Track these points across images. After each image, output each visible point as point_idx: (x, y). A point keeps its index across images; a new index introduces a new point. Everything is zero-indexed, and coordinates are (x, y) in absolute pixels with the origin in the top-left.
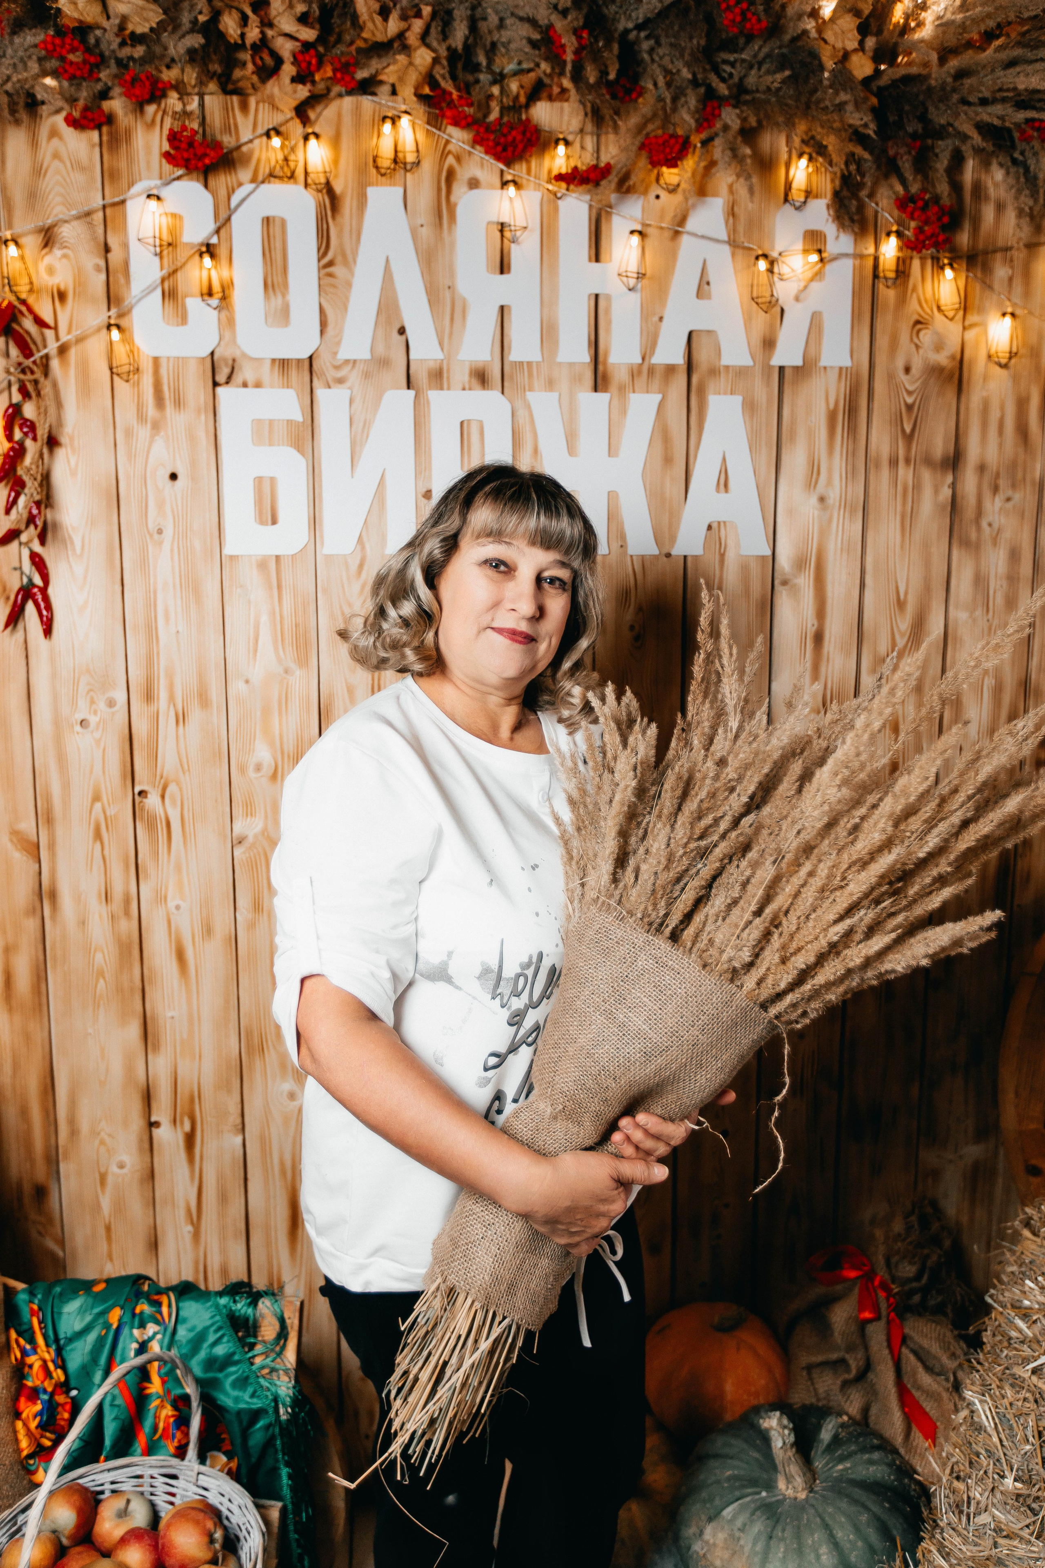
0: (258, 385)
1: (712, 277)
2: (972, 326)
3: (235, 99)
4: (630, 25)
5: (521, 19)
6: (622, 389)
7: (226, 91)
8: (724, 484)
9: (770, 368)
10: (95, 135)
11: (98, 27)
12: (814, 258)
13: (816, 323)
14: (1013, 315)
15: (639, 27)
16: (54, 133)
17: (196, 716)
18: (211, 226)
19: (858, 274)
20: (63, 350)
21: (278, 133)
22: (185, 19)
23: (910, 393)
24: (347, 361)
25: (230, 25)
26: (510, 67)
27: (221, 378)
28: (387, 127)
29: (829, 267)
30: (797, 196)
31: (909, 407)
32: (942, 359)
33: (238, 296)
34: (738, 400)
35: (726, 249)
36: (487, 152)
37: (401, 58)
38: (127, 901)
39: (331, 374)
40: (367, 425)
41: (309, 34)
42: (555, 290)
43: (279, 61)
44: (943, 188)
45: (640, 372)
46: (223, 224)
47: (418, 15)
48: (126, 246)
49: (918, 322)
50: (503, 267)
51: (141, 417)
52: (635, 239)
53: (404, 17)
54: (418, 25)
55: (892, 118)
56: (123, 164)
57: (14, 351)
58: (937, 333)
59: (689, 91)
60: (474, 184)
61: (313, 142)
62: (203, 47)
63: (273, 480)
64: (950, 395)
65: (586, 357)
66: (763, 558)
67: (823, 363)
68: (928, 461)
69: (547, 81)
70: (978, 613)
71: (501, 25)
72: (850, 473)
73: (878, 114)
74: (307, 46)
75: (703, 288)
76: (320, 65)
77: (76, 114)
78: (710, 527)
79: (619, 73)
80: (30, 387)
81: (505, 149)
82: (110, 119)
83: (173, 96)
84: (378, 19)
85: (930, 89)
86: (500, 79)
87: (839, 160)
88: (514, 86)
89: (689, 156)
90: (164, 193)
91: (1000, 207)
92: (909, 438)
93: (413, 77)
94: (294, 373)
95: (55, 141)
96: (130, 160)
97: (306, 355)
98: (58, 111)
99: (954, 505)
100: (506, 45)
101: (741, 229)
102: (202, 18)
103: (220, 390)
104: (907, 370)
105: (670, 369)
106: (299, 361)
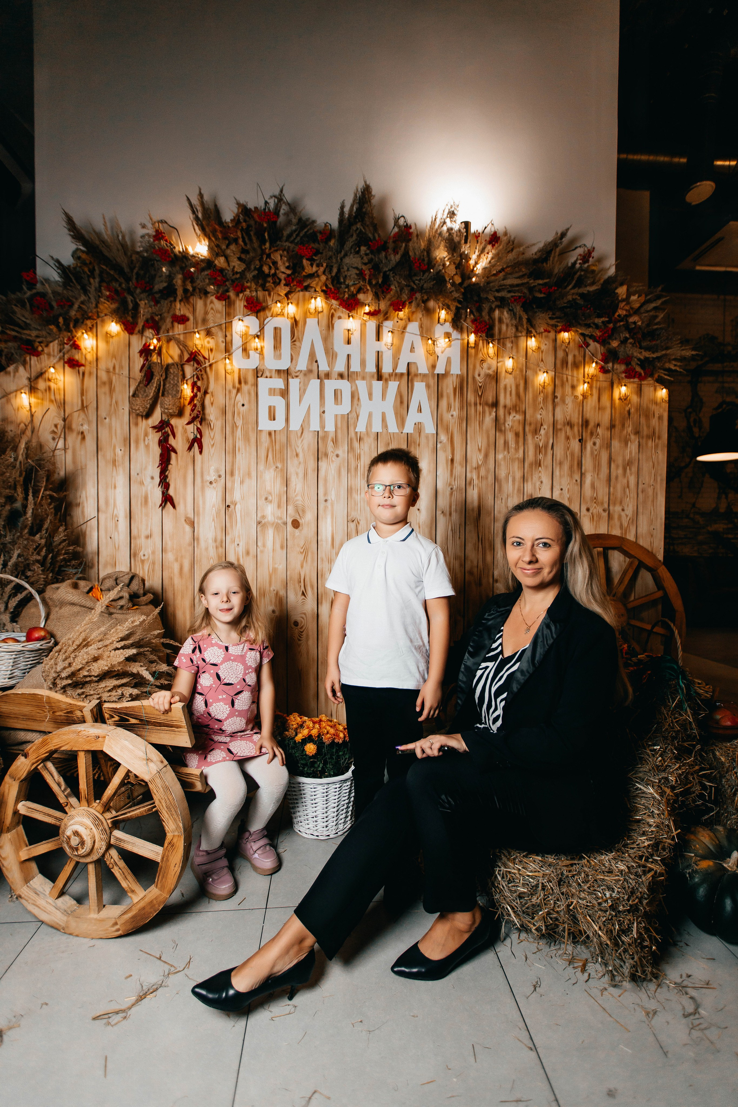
0: (271, 377)
1: (415, 346)
2: (500, 362)
3: (267, 293)
4: (387, 269)
5: (354, 268)
6: (386, 380)
7: (264, 290)
8: (420, 410)
9: (434, 374)
10: (224, 302)
11: (226, 269)
12: (447, 340)
13: (449, 361)
14: (513, 358)
15: (390, 270)
16: (212, 302)
17: (247, 481)
18: (258, 329)
19: (462, 345)
20: (211, 365)
21: (280, 302)
22: (252, 267)
23: (480, 383)
24: (299, 371)
25: (266, 269)
26: (351, 283)
27: (259, 375)
28: (313, 300)
29: (452, 343)
30: (442, 321)
31: (480, 387)
32: (490, 372)
33: (265, 351)
34: (424, 384)
35: (419, 337)
36: (343, 307)
37: (317, 279)
38: (222, 542)
39: (294, 374)
40: (305, 391)
41: (289, 272)
42: (365, 351)
43: (280, 280)
44: (487, 318)
45: (392, 375)
46: (262, 329)
47: (322, 266)
48: (232, 335)
49: (482, 360)
50: (349, 342)
51: (234, 387)
52: (390, 333)
53: (318, 266)
54: (322, 269)
55: (469, 296)
56: (232, 311)
57: (196, 365)
58: (489, 364)
59: (405, 288)
60: (340, 318)
61: (290, 304)
62: (258, 274)
63: (274, 407)
64: (494, 383)
65: (374, 370)
66: (433, 434)
67: (451, 373)
68: (487, 404)
69: (362, 287)
70: (506, 453)
71: (348, 270)
72: (461, 408)
73: (464, 294)
74: (289, 275)
75: (412, 349)
76: (293, 282)
77: (219, 295)
78: (415, 424)
79: (382, 282)
80: (200, 377)
81: (349, 306)
82: (229, 297)
83: (248, 290)
84: (310, 267)
85: (480, 287)
86: (348, 286)
87: (453, 308)
88: (352, 289)
89: (406, 308)
90: (245, 319)
91: (507, 326)
92: (480, 397)
93: (320, 284)
94: (282, 374)
95: (212, 305)
96: (234, 310)
97: (286, 368)
98: (213, 295)
99: (497, 419)
100: (350, 276)
101: (424, 332)
102: (257, 267)
103: (259, 379)
104: (479, 375)
105: (402, 374)
106: (284, 371)
